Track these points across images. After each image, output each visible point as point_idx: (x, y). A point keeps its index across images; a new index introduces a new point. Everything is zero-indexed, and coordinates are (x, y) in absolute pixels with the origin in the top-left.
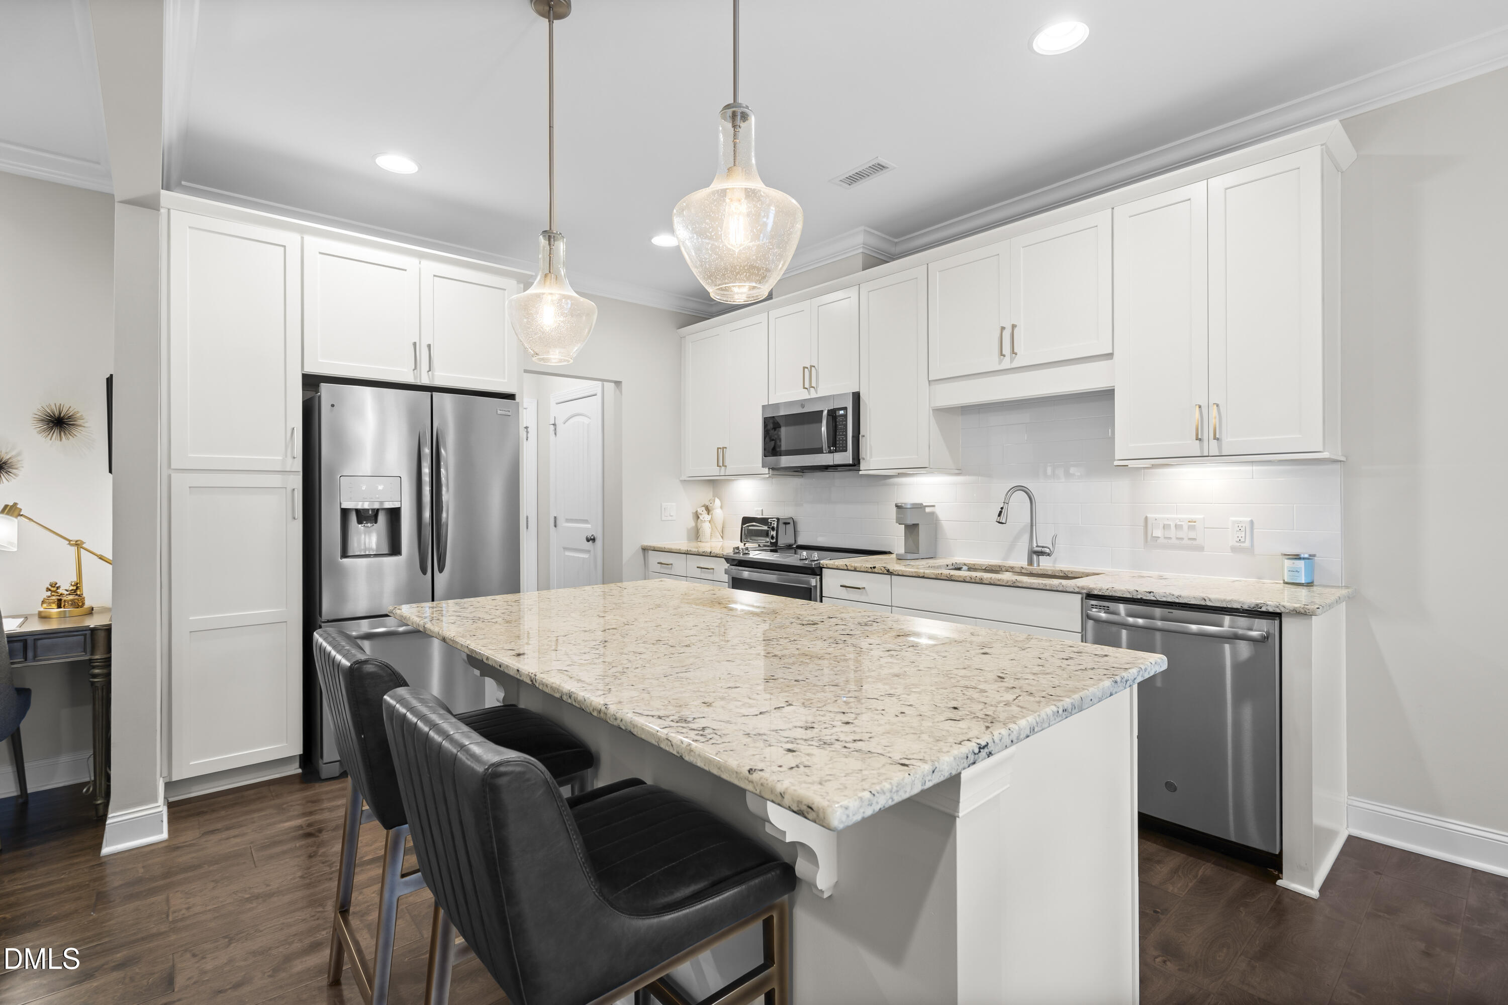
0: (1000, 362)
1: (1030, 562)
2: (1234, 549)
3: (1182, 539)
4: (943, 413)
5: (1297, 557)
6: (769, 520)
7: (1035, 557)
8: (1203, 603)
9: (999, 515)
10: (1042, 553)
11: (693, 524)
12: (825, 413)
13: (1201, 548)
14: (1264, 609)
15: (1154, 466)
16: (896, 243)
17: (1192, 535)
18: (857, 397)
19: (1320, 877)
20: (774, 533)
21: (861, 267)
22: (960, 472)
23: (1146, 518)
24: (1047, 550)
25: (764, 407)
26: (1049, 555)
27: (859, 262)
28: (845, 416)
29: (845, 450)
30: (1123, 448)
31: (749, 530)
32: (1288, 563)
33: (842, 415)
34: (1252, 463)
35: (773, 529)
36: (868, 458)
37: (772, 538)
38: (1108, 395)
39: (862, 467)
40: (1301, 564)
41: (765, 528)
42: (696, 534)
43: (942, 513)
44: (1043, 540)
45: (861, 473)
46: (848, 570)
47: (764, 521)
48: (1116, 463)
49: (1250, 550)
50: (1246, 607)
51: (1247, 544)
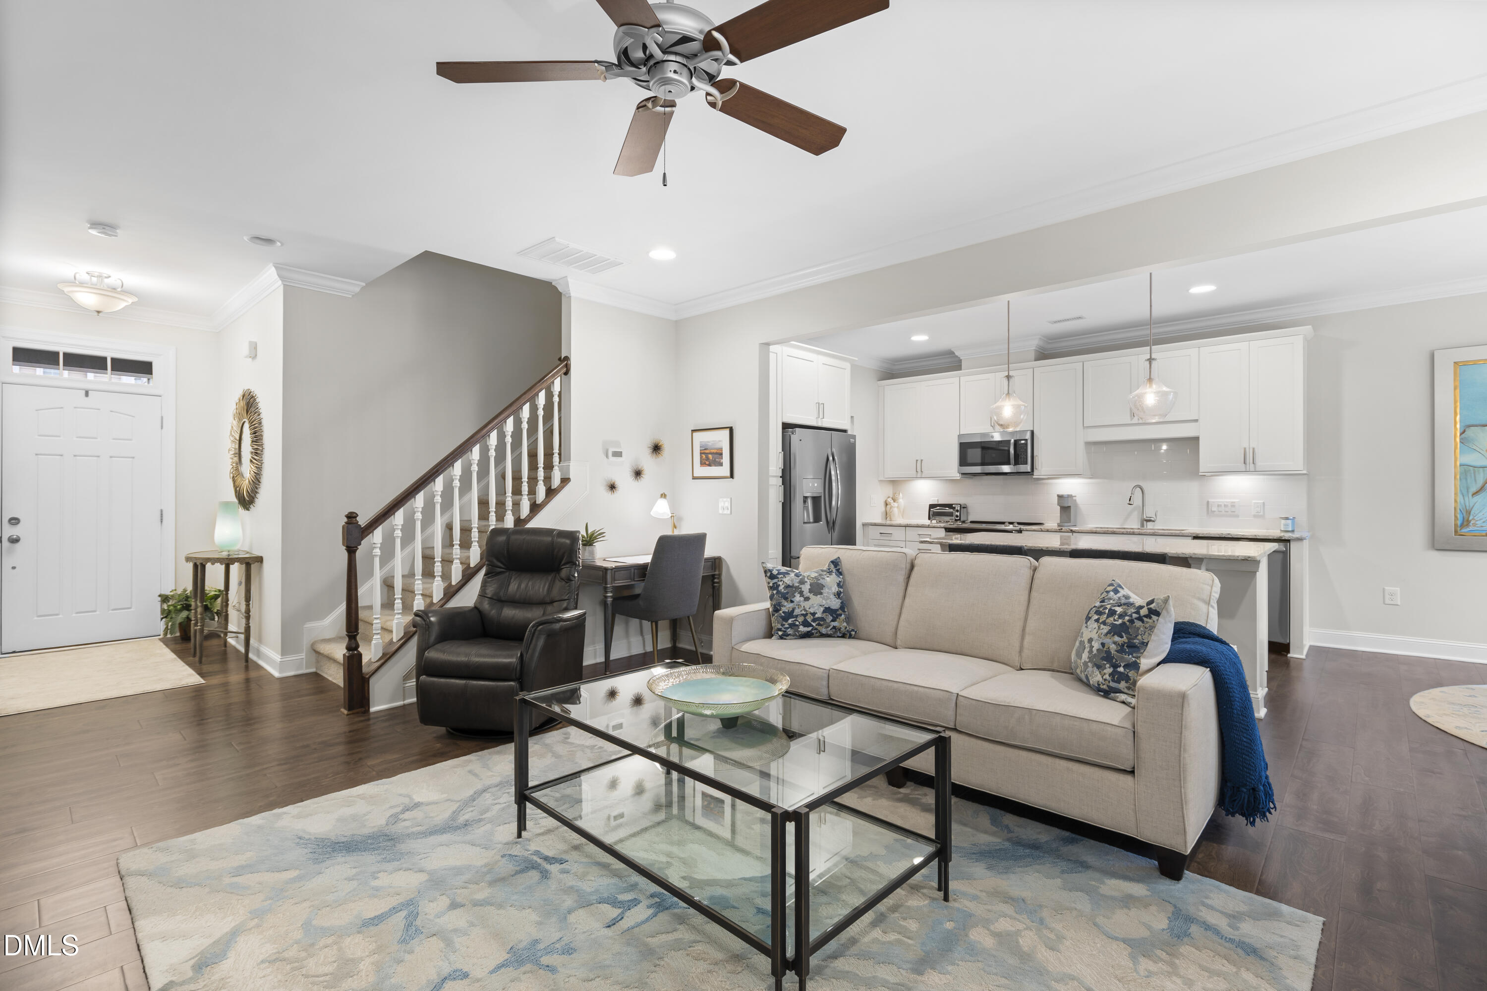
0: (1131, 420)
1: (1142, 525)
2: (1255, 516)
3: (1227, 512)
4: (1089, 444)
5: (1287, 519)
6: (954, 506)
7: (1145, 522)
8: (1255, 537)
9: (1130, 500)
10: (1150, 521)
11: (883, 509)
12: (1012, 441)
13: (1237, 516)
14: (1283, 538)
15: (1212, 476)
16: (1050, 343)
17: (1233, 509)
18: (1032, 433)
19: (1305, 652)
20: (958, 514)
21: (1033, 359)
22: (1092, 477)
23: (1208, 502)
24: (1153, 519)
25: (960, 436)
26: (1154, 521)
27: (1032, 355)
28: (1026, 444)
29: (1026, 463)
30: (1204, 465)
31: (934, 512)
32: (1283, 522)
33: (1023, 444)
34: (1264, 475)
35: (957, 511)
36: (1040, 468)
37: (957, 516)
38: (1197, 439)
39: (1035, 474)
40: (1289, 522)
41: (952, 510)
42: (886, 515)
43: (1079, 500)
44: (1149, 513)
45: (1034, 477)
46: (1042, 531)
47: (950, 506)
48: (1200, 474)
49: (1263, 517)
50: (1275, 538)
51: (1261, 513)
